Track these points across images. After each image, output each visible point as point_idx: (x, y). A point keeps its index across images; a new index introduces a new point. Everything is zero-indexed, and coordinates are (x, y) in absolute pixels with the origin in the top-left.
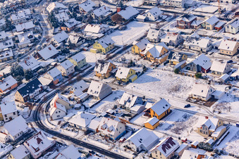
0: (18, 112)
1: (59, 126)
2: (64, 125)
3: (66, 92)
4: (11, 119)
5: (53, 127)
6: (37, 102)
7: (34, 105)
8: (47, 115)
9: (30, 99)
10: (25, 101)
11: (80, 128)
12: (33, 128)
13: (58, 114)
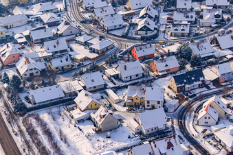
0: (165, 102)
1: (202, 135)
2: (208, 136)
3: (228, 96)
4: (153, 108)
5: (196, 134)
6: (190, 97)
7: (187, 99)
8: (195, 116)
9: (184, 91)
10: (178, 91)
11: (224, 147)
12: (173, 127)
13: (207, 120)
